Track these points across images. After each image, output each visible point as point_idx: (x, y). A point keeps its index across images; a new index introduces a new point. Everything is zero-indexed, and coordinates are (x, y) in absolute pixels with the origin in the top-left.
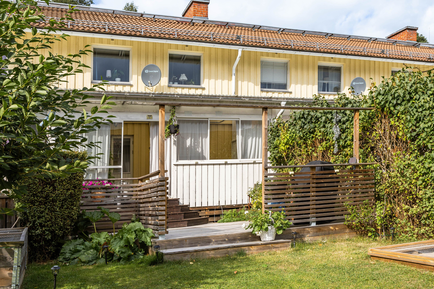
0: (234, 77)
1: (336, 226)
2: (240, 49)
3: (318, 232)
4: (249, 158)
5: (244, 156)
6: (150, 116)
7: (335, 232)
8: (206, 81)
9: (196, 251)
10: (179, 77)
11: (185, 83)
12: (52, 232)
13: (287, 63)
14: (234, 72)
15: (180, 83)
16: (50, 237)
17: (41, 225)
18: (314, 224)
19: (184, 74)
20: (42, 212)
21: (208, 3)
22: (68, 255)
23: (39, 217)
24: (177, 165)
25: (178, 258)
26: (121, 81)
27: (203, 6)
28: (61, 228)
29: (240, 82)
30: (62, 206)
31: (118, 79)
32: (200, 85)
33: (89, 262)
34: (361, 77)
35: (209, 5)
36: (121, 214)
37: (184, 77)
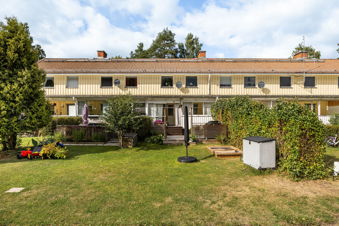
0: (209, 84)
1: (213, 140)
2: (210, 75)
3: (207, 141)
4: (208, 114)
5: (206, 114)
6: (174, 102)
7: (213, 141)
8: (199, 85)
9: (171, 143)
10: (190, 83)
11: (192, 86)
12: (143, 135)
13: (231, 77)
14: (209, 82)
15: (190, 86)
16: (142, 136)
17: (140, 134)
18: (206, 139)
19: (191, 83)
20: (140, 131)
21: (205, 52)
22: (146, 141)
23: (140, 132)
24: (182, 116)
25: (166, 144)
26: (170, 86)
27: (203, 53)
28: (144, 135)
29: (211, 85)
30: (144, 130)
31: (169, 86)
32: (197, 86)
33: (149, 143)
34: (262, 81)
35: (206, 52)
36: (159, 132)
37: (191, 84)
